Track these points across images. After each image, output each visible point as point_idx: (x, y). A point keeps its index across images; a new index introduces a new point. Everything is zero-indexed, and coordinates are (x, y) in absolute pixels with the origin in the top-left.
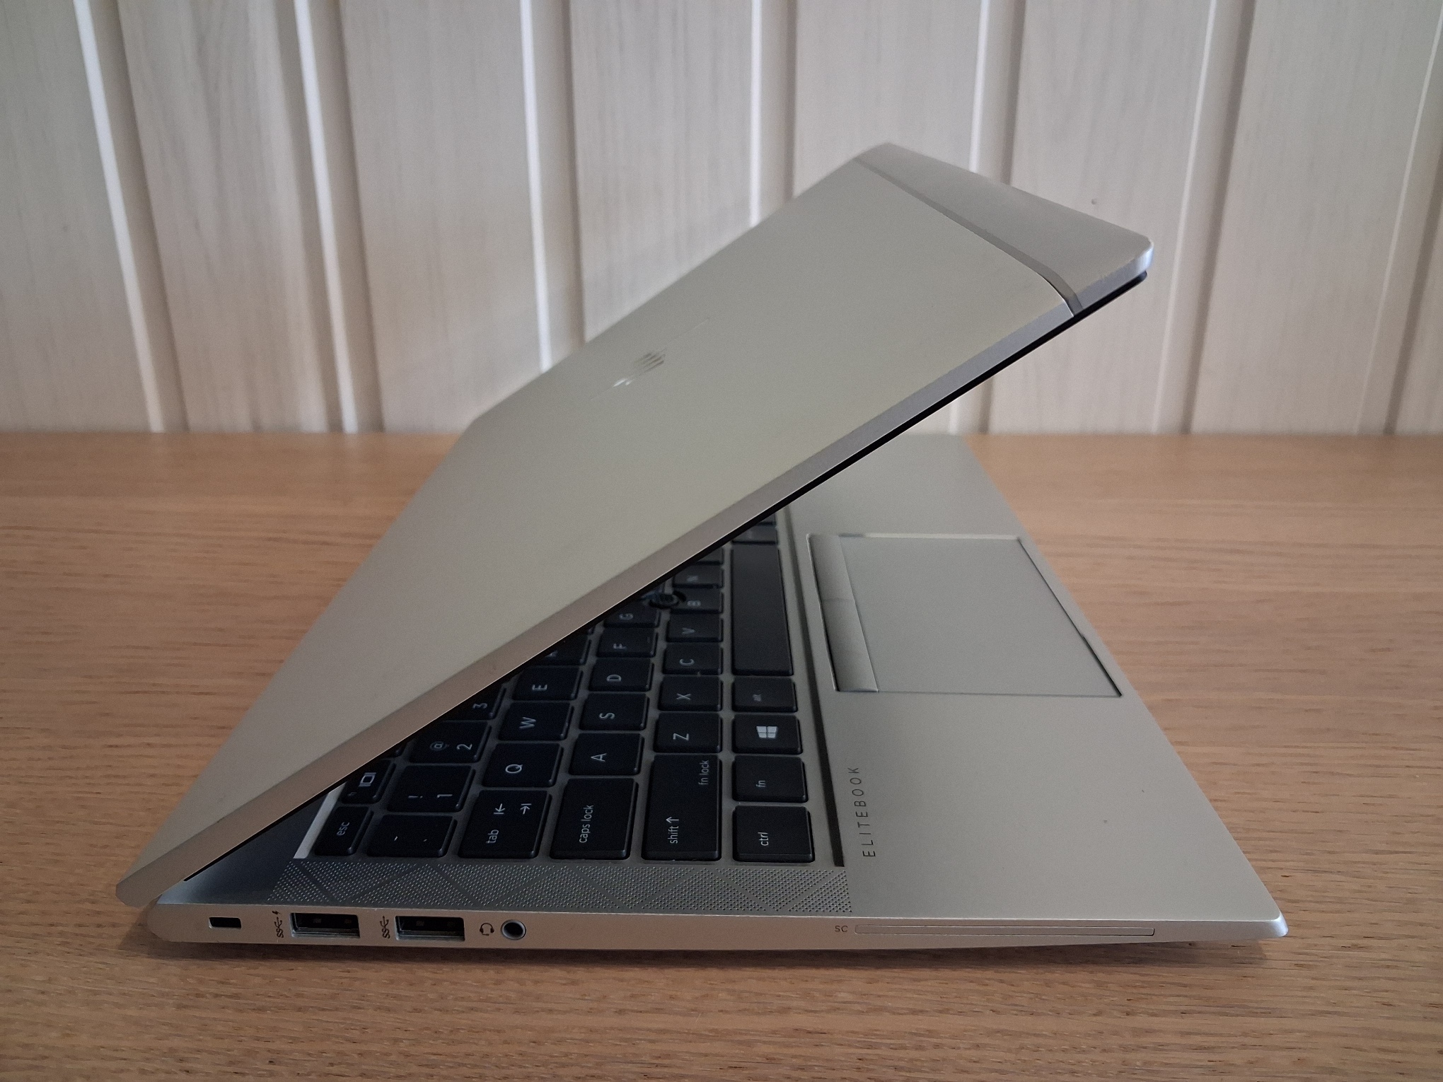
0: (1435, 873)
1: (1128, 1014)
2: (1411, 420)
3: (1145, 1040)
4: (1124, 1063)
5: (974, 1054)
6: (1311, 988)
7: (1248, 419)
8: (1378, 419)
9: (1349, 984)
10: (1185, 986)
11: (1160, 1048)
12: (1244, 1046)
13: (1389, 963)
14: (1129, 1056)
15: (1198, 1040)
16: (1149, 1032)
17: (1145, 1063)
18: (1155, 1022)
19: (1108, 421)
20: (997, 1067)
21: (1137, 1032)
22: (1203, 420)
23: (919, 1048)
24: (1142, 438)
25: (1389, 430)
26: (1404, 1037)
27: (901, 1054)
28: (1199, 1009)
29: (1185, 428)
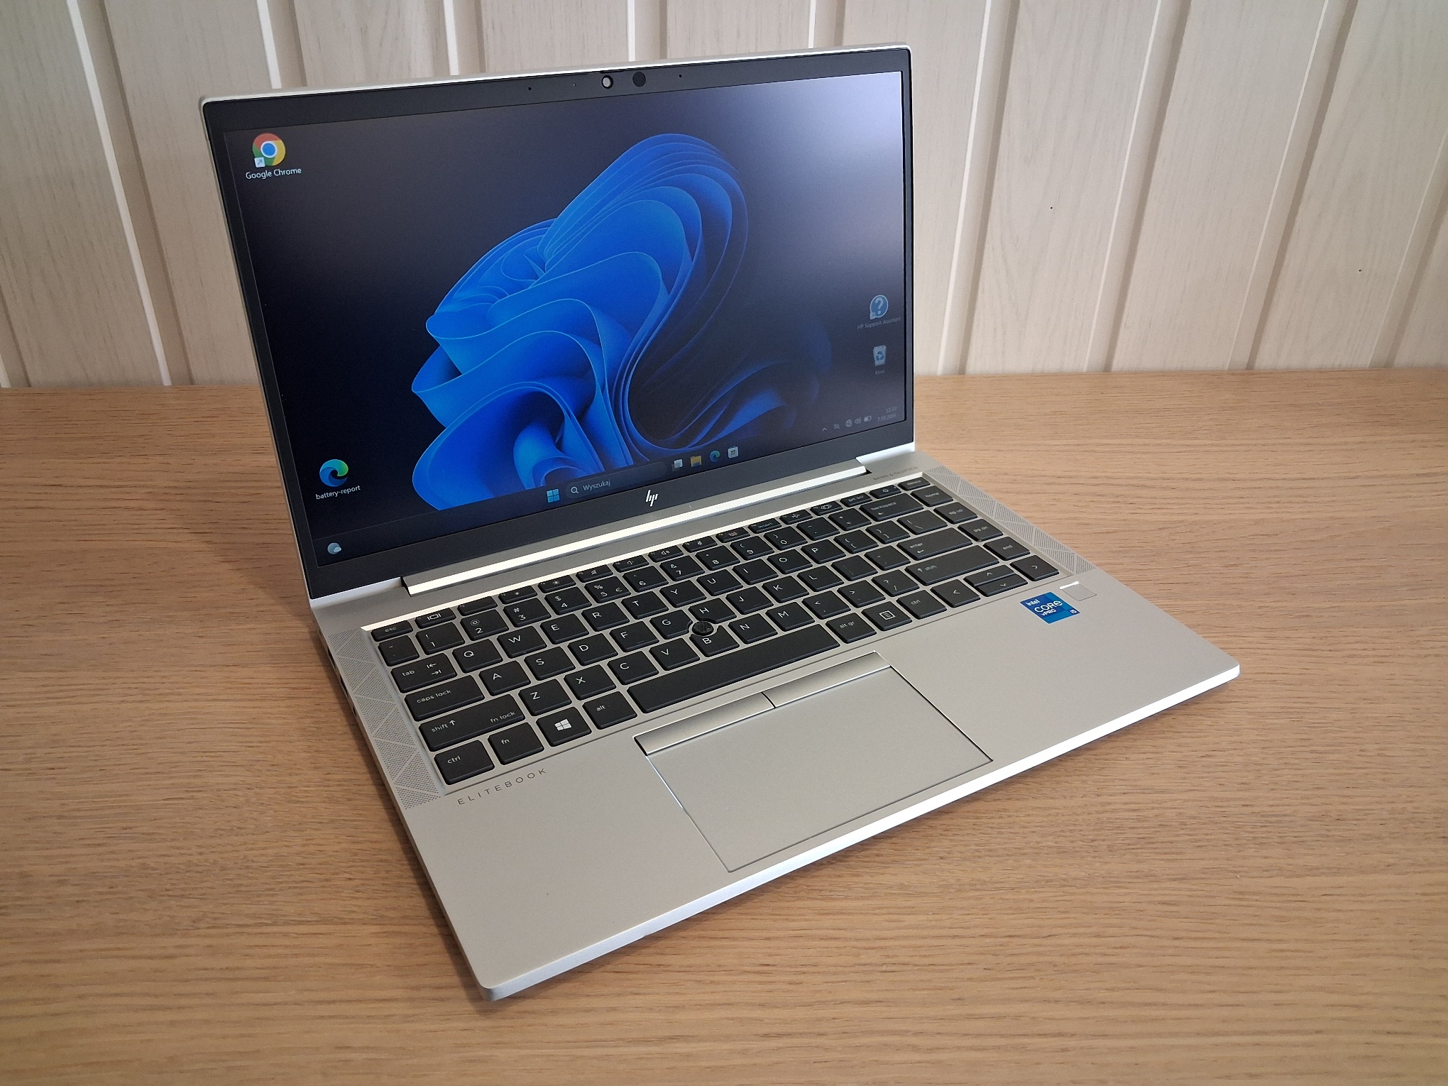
0: (1250, 713)
1: (1098, 796)
2: (1265, 360)
3: (1109, 807)
4: (1098, 819)
5: (1027, 819)
6: (1185, 778)
7: (1151, 361)
8: (1243, 358)
9: (1203, 775)
10: (1124, 780)
11: (1113, 811)
12: (1153, 808)
13: (1225, 764)
14: (1099, 816)
15: (1133, 806)
16: (1110, 804)
17: (1108, 819)
18: (1111, 799)
19: (1052, 364)
20: (1040, 824)
21: (1103, 804)
22: (1119, 363)
23: (1001, 817)
24: (1076, 376)
25: (1250, 366)
26: (1228, 800)
27: (993, 821)
28: (1131, 791)
29: (1107, 369)
